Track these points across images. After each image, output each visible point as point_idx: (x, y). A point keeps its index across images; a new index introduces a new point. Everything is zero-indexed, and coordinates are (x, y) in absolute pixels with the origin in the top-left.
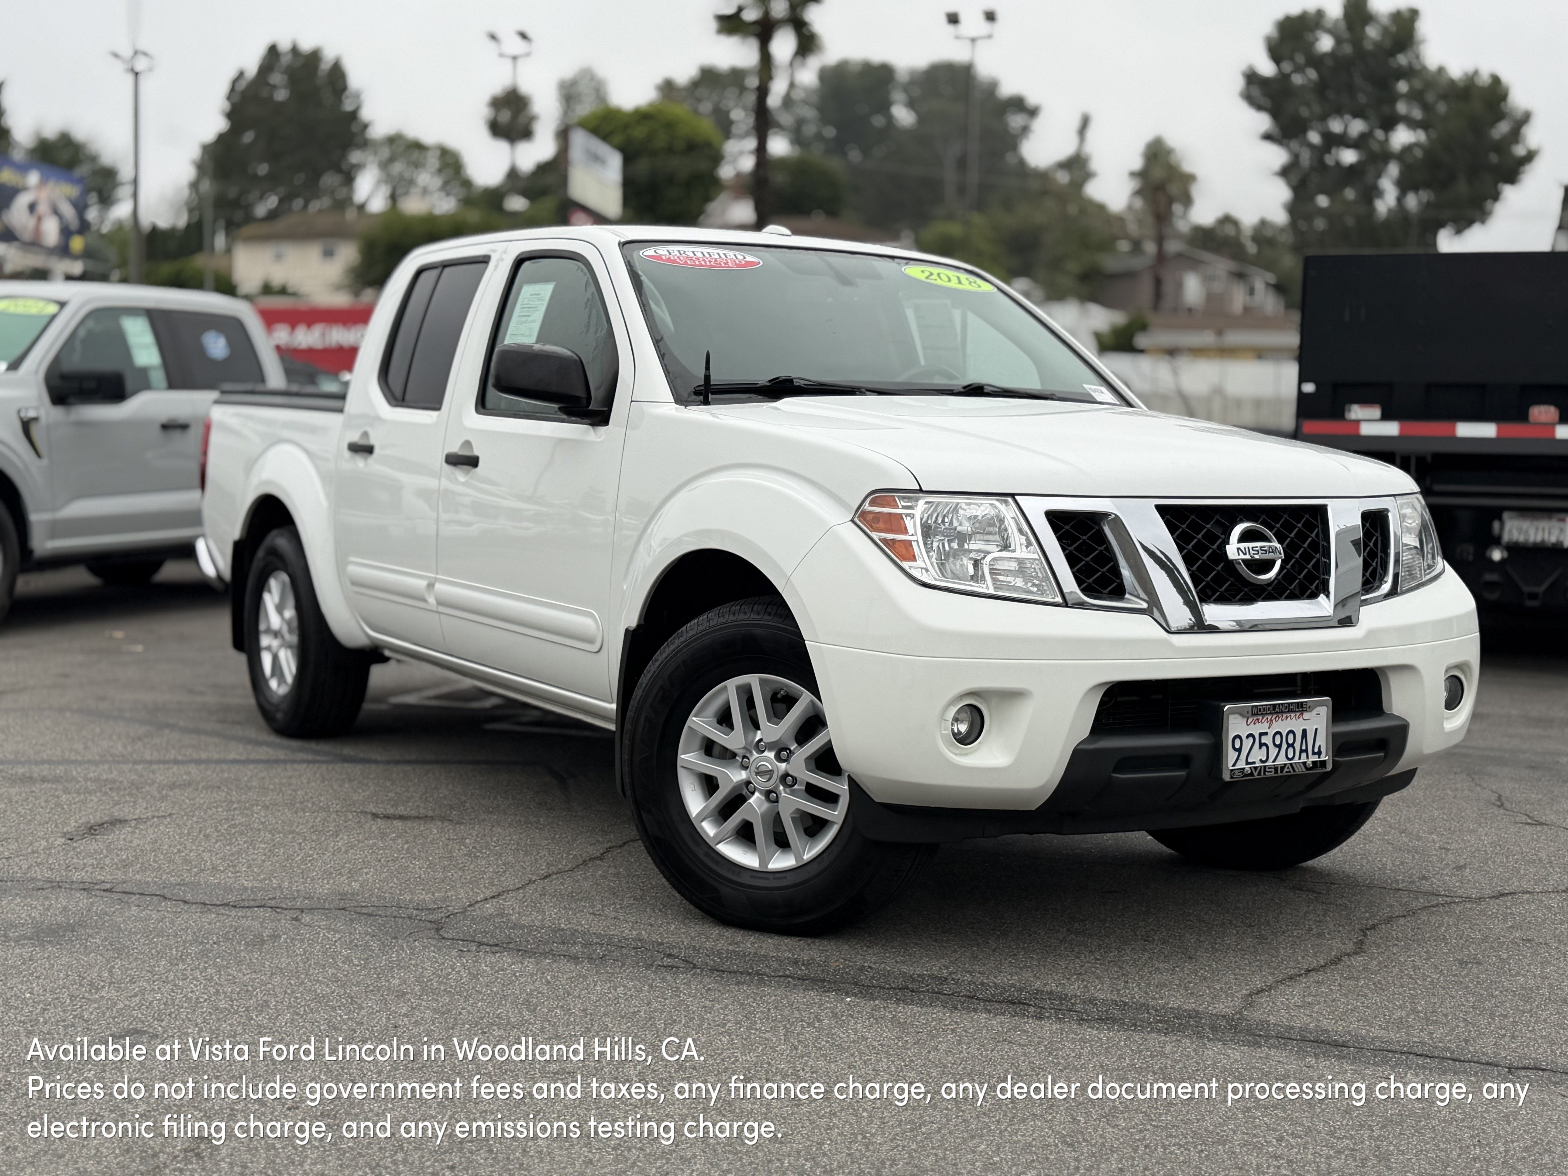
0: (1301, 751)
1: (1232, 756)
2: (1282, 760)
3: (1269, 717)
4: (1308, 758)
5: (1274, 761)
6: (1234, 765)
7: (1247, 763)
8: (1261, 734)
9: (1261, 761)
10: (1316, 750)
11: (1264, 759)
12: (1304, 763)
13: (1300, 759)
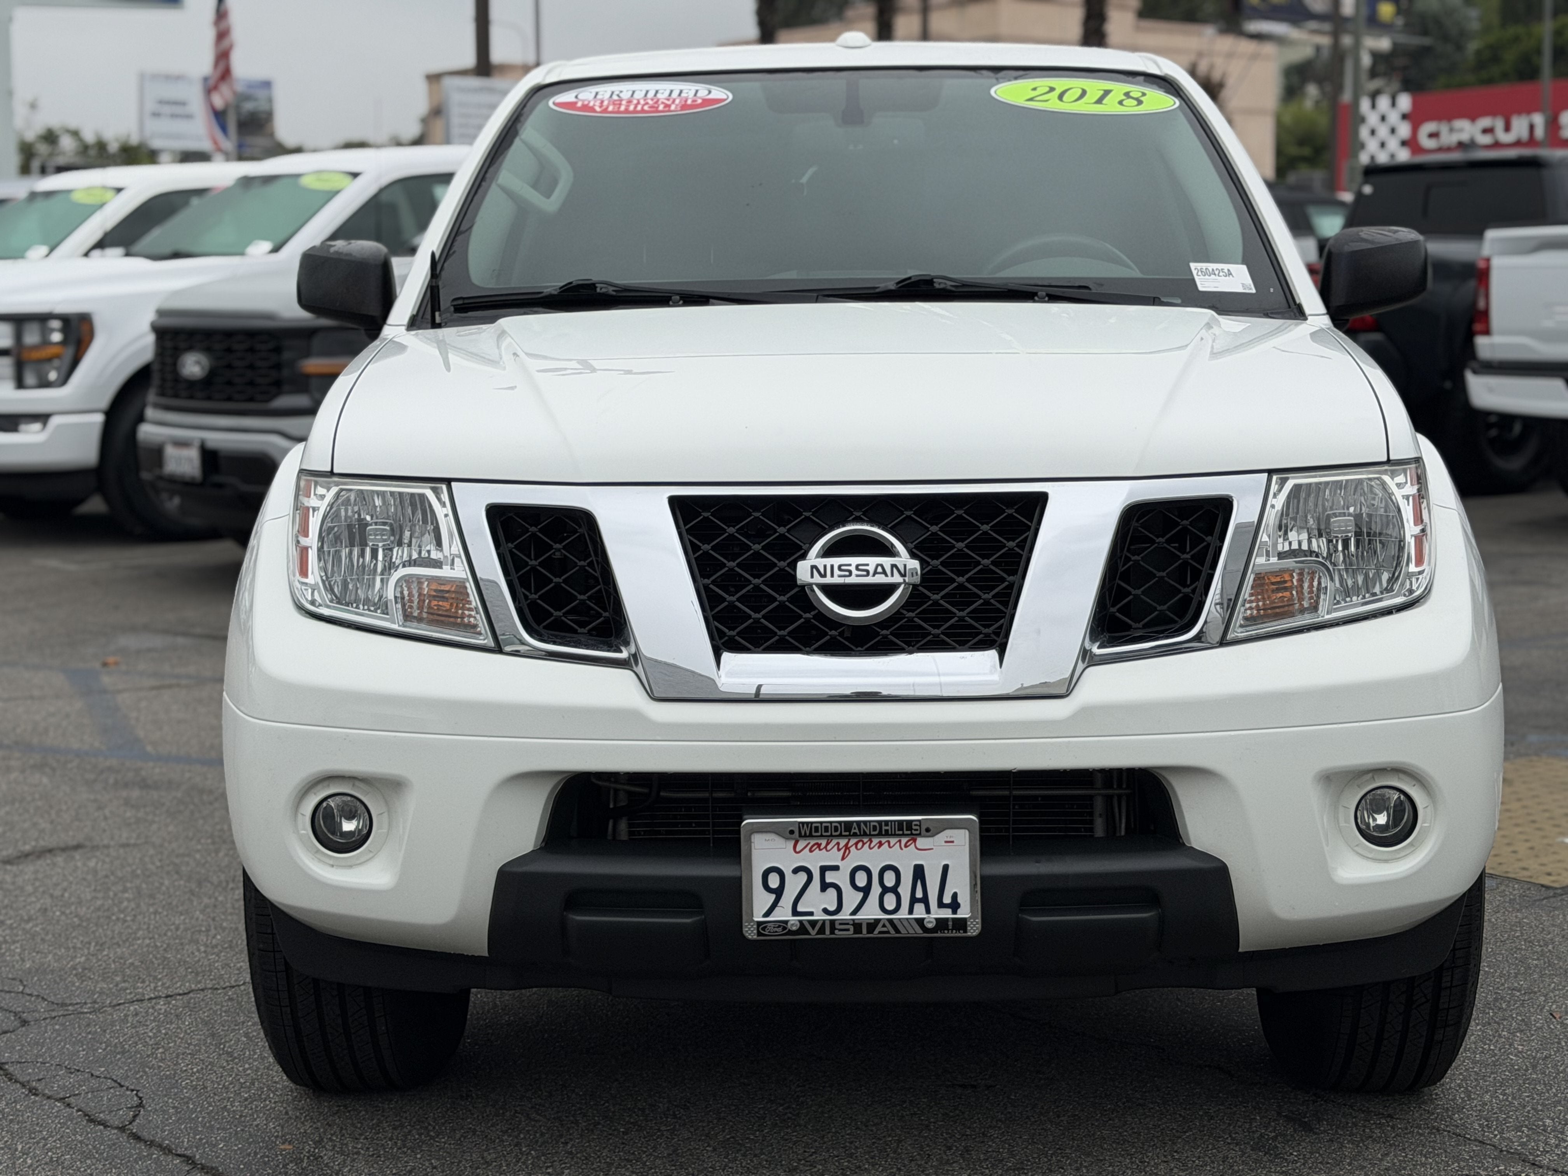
0: (914, 900)
1: (761, 901)
2: (871, 912)
3: (843, 842)
4: (928, 911)
5: (854, 912)
6: (767, 914)
7: (795, 913)
8: (824, 870)
9: (826, 911)
10: (947, 900)
11: (832, 908)
12: (920, 922)
13: (911, 911)
